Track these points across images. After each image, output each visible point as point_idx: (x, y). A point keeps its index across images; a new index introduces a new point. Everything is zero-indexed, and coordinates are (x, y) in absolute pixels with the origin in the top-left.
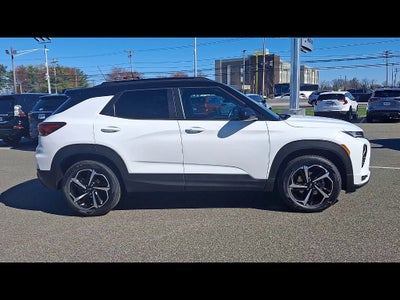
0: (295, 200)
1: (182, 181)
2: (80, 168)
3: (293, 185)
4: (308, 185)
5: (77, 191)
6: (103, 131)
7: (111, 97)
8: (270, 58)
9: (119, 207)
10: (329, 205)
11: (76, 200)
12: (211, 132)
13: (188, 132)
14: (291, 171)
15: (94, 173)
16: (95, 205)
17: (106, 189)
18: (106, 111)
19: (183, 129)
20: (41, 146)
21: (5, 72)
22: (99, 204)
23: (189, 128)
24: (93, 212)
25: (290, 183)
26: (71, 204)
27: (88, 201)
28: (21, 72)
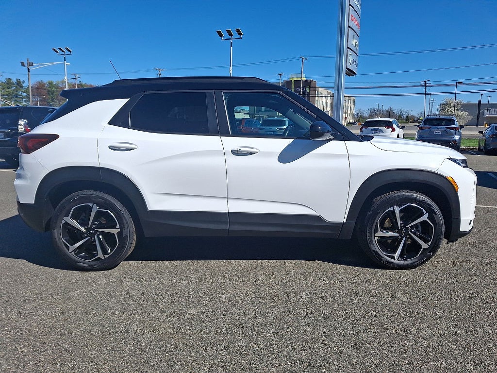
0: (383, 254)
1: (225, 222)
2: (76, 202)
3: (380, 234)
4: (399, 232)
5: (73, 235)
6: (112, 148)
7: (126, 100)
8: (307, 83)
9: (134, 257)
10: (429, 258)
11: (72, 248)
12: (268, 154)
13: (235, 153)
14: (376, 214)
15: (96, 209)
16: (100, 255)
17: (115, 231)
18: (117, 120)
19: (229, 149)
20: (22, 168)
21: (22, 87)
22: (105, 252)
23: (237, 148)
24: (97, 265)
25: (376, 231)
26: (65, 254)
27: (89, 249)
28: (39, 88)
